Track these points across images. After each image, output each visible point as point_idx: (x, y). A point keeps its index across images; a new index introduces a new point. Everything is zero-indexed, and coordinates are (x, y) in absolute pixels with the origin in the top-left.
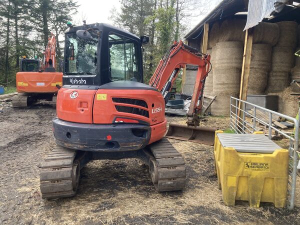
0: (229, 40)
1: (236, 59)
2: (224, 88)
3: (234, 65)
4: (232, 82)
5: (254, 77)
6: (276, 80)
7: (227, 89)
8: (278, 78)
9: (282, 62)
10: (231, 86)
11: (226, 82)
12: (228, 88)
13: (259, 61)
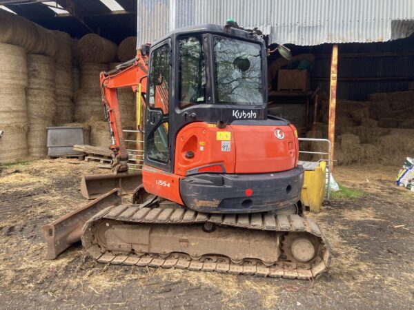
0: (8, 42)
1: (23, 73)
2: (13, 118)
3: (23, 83)
4: (21, 109)
5: (46, 102)
6: (62, 106)
7: (15, 120)
8: (64, 104)
9: (65, 84)
10: (21, 114)
11: (15, 109)
12: (18, 117)
13: (47, 79)
